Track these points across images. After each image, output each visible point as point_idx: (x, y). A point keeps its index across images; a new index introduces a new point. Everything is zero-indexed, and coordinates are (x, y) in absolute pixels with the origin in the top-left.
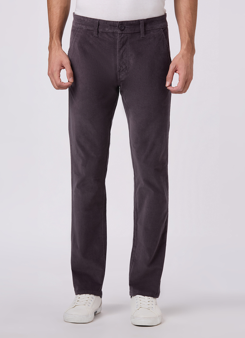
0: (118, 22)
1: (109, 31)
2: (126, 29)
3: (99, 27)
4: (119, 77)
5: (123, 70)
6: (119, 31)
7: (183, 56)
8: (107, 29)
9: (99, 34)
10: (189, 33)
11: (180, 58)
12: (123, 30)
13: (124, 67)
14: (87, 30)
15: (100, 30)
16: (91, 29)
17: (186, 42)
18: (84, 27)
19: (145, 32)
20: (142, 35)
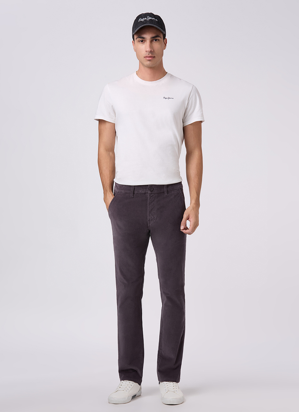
0: (148, 185)
1: (142, 192)
2: (154, 190)
3: (135, 190)
4: (149, 225)
5: (152, 220)
6: (149, 192)
7: (193, 209)
8: (140, 191)
9: (134, 195)
10: (196, 192)
11: (191, 210)
12: (152, 191)
13: (153, 217)
14: (126, 193)
15: (136, 192)
16: (128, 192)
17: (195, 198)
18: (123, 191)
19: (168, 192)
20: (166, 194)
